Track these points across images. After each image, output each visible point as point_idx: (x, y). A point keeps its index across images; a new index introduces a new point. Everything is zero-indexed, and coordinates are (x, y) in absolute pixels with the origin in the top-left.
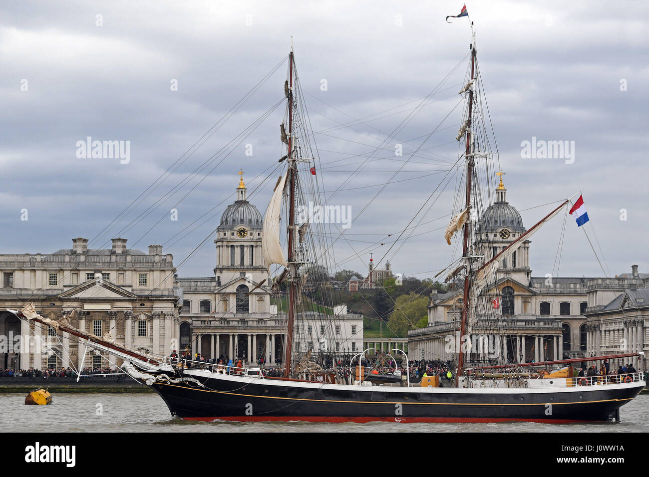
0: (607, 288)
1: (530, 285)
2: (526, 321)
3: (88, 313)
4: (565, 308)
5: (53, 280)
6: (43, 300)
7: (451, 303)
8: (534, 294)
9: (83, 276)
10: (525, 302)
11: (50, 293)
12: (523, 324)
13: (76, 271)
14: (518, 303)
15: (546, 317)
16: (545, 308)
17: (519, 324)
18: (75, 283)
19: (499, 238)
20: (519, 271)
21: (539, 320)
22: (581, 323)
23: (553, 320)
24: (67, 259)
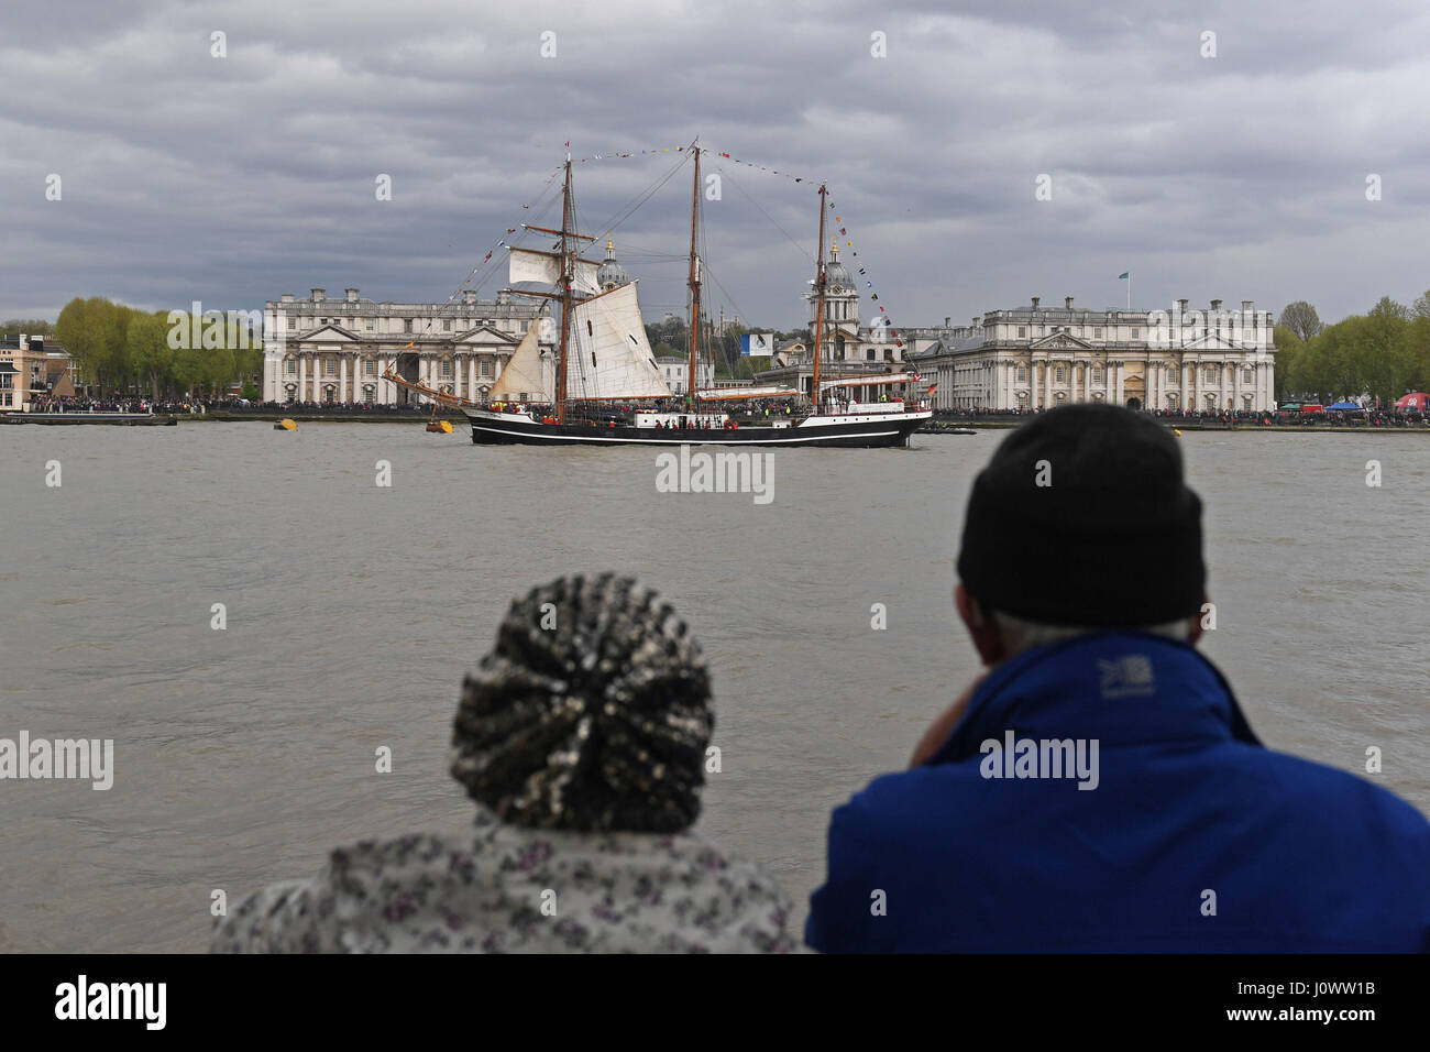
0: (923, 338)
1: (859, 334)
2: (854, 365)
3: (477, 356)
4: (888, 353)
5: (447, 327)
6: (438, 344)
7: (790, 349)
8: (862, 342)
9: (473, 323)
10: (855, 349)
11: (444, 338)
12: (852, 368)
13: (467, 319)
14: (848, 350)
15: (871, 361)
16: (871, 354)
17: (849, 368)
18: (465, 329)
19: (832, 294)
20: (850, 322)
21: (866, 365)
22: (902, 366)
23: (878, 365)
24: (459, 308)
